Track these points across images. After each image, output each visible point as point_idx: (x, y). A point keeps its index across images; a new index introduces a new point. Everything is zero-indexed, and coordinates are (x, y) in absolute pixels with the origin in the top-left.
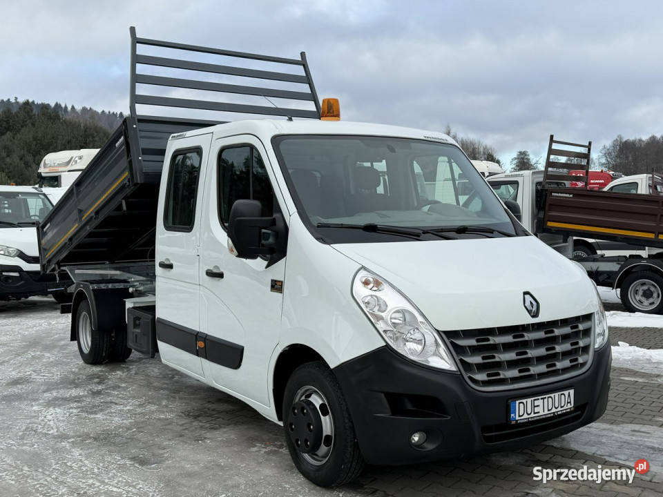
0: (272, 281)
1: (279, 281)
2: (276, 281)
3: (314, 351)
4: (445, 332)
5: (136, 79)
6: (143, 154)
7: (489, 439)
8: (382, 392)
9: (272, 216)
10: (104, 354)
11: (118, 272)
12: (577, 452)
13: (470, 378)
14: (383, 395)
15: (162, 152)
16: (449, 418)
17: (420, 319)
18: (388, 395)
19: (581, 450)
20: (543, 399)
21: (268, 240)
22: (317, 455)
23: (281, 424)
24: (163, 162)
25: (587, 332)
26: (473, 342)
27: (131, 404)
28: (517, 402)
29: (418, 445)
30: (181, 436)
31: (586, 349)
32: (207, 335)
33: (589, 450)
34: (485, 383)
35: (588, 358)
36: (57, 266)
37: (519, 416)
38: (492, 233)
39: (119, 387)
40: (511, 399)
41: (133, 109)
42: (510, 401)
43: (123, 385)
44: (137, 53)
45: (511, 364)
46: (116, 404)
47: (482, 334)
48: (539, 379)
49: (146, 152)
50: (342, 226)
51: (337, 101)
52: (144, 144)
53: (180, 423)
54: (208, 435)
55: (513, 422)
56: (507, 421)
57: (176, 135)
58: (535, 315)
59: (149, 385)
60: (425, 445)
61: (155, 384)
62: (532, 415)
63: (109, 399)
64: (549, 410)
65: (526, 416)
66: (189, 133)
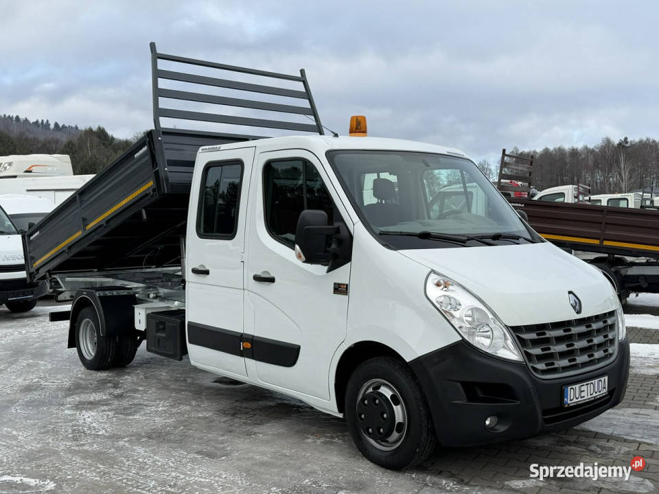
0: (335, 284)
1: (344, 285)
2: (339, 284)
3: (387, 346)
4: (512, 327)
5: (158, 93)
6: (169, 165)
7: (546, 421)
8: (458, 381)
9: (332, 225)
10: (109, 360)
11: (110, 280)
12: (597, 433)
13: (533, 367)
14: (459, 384)
15: (191, 164)
16: (519, 403)
17: (491, 316)
18: (464, 384)
19: (600, 431)
20: (587, 385)
21: (330, 246)
22: (388, 442)
23: (341, 416)
24: (193, 173)
25: (612, 327)
26: (533, 336)
27: (161, 405)
28: (569, 388)
29: (490, 428)
30: (231, 432)
31: (612, 341)
32: (253, 336)
33: (608, 431)
34: (544, 372)
35: (614, 350)
36: (47, 274)
37: (571, 400)
38: (518, 239)
39: (138, 390)
40: (565, 385)
41: (156, 122)
42: (563, 387)
43: (141, 388)
44: (159, 68)
45: (562, 355)
46: (146, 405)
47: (540, 328)
48: (582, 368)
49: (172, 163)
50: (401, 234)
51: (364, 118)
52: (170, 155)
53: (222, 420)
54: (256, 430)
55: (566, 406)
56: (561, 404)
57: (207, 147)
58: (578, 312)
59: (166, 387)
60: (497, 427)
61: (172, 387)
62: (580, 399)
63: (136, 401)
64: (591, 395)
65: (575, 400)
66: (224, 146)
